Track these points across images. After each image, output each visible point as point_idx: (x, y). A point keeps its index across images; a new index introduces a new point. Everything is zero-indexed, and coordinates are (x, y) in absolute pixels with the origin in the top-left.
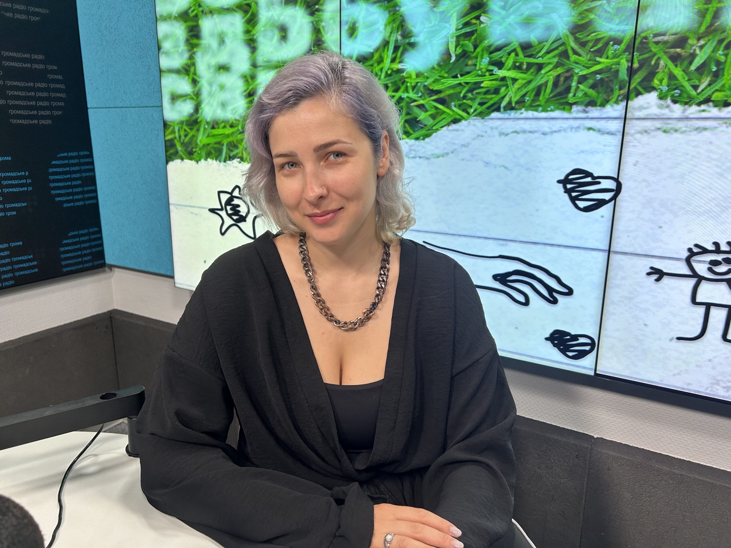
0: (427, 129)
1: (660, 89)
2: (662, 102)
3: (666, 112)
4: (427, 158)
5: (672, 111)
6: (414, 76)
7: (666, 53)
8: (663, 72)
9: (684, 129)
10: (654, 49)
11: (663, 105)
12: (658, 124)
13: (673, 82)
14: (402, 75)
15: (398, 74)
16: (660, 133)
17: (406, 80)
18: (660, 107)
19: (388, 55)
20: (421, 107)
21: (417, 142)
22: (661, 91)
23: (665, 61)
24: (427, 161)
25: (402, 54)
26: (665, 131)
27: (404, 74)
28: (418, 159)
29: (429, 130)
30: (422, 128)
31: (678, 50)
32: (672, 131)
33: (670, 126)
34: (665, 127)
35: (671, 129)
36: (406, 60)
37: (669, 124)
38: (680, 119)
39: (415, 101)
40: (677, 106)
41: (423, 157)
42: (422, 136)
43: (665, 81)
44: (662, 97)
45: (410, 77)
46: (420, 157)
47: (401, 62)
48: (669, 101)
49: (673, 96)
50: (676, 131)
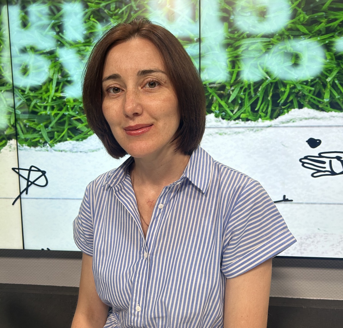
0: (84, 134)
1: (215, 112)
2: (217, 119)
3: (219, 124)
4: (86, 152)
5: (222, 123)
6: (72, 101)
7: (216, 93)
8: (216, 103)
9: (229, 133)
10: (210, 91)
11: (218, 121)
12: (216, 130)
13: (221, 109)
14: (63, 100)
15: (61, 100)
16: (218, 135)
17: (67, 103)
18: (217, 121)
19: (53, 87)
20: (79, 120)
21: (78, 142)
22: (216, 113)
23: (216, 97)
24: (85, 154)
25: (63, 87)
26: (220, 134)
27: (65, 100)
28: (79, 153)
29: (85, 135)
30: (80, 133)
31: (222, 92)
32: (224, 134)
33: (222, 132)
34: (220, 132)
35: (223, 133)
36: (65, 91)
37: (222, 130)
38: (227, 128)
39: (74, 116)
40: (225, 121)
41: (83, 152)
42: (81, 138)
43: (217, 108)
44: (217, 116)
45: (69, 101)
46: (81, 152)
47: (62, 92)
48: (220, 118)
49: (222, 116)
50: (225, 134)
